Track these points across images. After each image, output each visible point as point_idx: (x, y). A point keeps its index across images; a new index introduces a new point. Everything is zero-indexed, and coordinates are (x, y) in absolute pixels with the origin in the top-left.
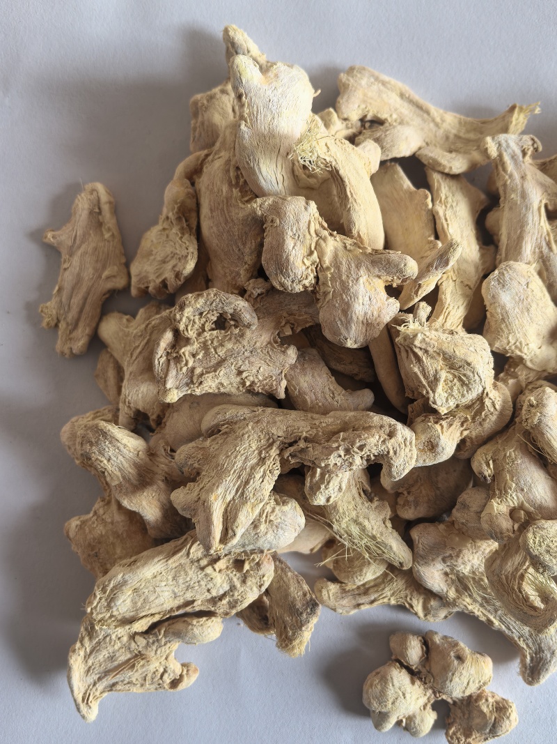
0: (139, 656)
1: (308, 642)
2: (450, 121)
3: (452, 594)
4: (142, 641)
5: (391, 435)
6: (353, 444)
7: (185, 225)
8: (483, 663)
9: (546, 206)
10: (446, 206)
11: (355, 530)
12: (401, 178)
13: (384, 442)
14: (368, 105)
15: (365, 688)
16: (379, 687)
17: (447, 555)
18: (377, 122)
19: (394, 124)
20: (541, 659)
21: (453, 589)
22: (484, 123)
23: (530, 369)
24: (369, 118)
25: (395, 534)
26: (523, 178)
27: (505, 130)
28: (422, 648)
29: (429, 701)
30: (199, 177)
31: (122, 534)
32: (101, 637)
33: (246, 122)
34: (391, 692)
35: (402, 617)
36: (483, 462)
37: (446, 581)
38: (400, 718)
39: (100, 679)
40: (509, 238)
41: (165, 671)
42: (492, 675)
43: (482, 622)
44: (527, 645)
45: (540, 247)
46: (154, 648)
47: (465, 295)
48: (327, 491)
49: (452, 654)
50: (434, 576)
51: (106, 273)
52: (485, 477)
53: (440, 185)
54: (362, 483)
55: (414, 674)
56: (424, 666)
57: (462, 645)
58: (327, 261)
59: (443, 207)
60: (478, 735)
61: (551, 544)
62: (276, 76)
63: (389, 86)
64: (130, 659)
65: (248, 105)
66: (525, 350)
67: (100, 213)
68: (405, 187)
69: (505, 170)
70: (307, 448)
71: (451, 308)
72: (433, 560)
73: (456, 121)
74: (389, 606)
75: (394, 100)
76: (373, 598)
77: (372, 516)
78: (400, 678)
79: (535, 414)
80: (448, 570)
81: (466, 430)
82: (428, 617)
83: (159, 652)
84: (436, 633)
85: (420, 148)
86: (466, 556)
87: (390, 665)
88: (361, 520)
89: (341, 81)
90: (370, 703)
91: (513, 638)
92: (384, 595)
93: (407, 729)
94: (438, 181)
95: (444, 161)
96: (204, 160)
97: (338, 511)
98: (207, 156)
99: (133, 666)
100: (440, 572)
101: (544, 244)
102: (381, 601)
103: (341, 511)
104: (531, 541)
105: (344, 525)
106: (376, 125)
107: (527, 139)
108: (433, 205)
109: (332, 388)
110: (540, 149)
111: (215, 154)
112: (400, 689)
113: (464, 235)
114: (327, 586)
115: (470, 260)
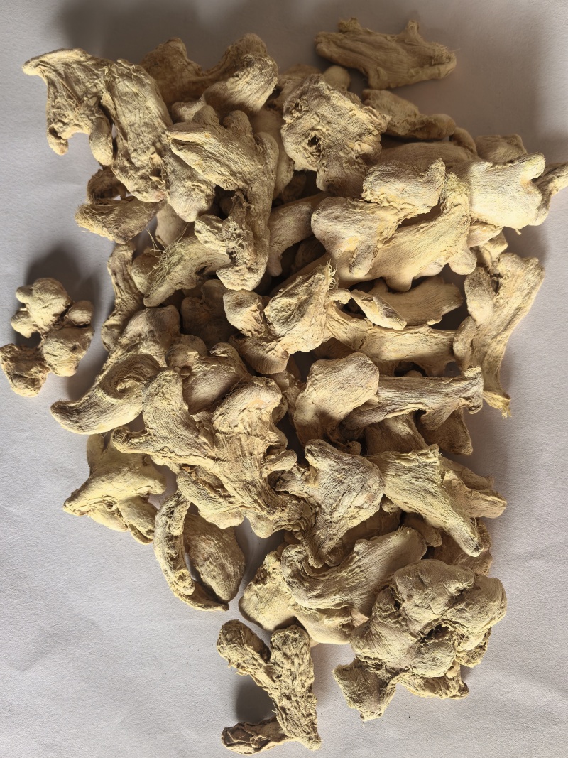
0: (80, 101)
1: (88, 230)
2: (498, 349)
3: (124, 341)
4: (92, 102)
5: (250, 269)
6: (244, 239)
7: (417, 127)
8: (70, 366)
9: (424, 412)
10: (427, 336)
11: (174, 259)
12: (450, 306)
13: (245, 263)
14: (511, 279)
15: (51, 279)
16: (52, 288)
17: (155, 333)
18: (496, 287)
19: (495, 300)
20: (72, 414)
21: (128, 342)
22: (496, 375)
23: (296, 398)
24: (501, 280)
25: (171, 292)
26: (447, 394)
27: (486, 388)
28: (82, 322)
29: (40, 329)
30: (455, 145)
31: (173, 85)
32: (96, 72)
33: (492, 167)
34: (48, 297)
35: (105, 311)
36: (226, 349)
37: (134, 336)
38: (27, 305)
39: (59, 74)
40: (400, 380)
41: (65, 124)
42: (60, 375)
43: (102, 366)
44: (84, 402)
45: (390, 404)
46: (87, 112)
47: (355, 340)
48: (205, 230)
49: (77, 344)
50: (139, 326)
51: (381, 70)
52: (214, 349)
53: (447, 336)
54: (210, 266)
55: (61, 317)
56: (68, 323)
57: (84, 353)
58: (381, 213)
59: (427, 333)
60: (12, 367)
61: (165, 387)
62: (529, 193)
63: (527, 298)
64: (76, 94)
65: (504, 169)
66: (311, 389)
67: (431, 65)
68: (444, 308)
69: (453, 381)
70: (243, 208)
71: (346, 326)
72: (151, 323)
73: (498, 354)
74: (114, 298)
75: (516, 301)
76: (121, 285)
77: (185, 272)
78: (58, 304)
79: (261, 383)
80: (143, 336)
81: (252, 334)
82: (106, 328)
83: (83, 116)
84: (93, 335)
85: (475, 320)
86: (154, 348)
87: (68, 298)
88: (182, 263)
89: (531, 259)
90: (39, 281)
91: (89, 392)
92: (122, 293)
93: (18, 313)
94: (449, 335)
95: (462, 335)
96: (469, 149)
97: (189, 245)
98: (472, 151)
99: (70, 98)
100: (141, 330)
101: (393, 407)
102: (118, 291)
103: (190, 247)
104: (167, 373)
105: (178, 250)
106: (495, 286)
107: (479, 402)
108: (430, 326)
109: (284, 243)
110: (471, 413)
111: (472, 156)
112: (50, 304)
113: (403, 347)
114: (130, 250)
115: (383, 349)
